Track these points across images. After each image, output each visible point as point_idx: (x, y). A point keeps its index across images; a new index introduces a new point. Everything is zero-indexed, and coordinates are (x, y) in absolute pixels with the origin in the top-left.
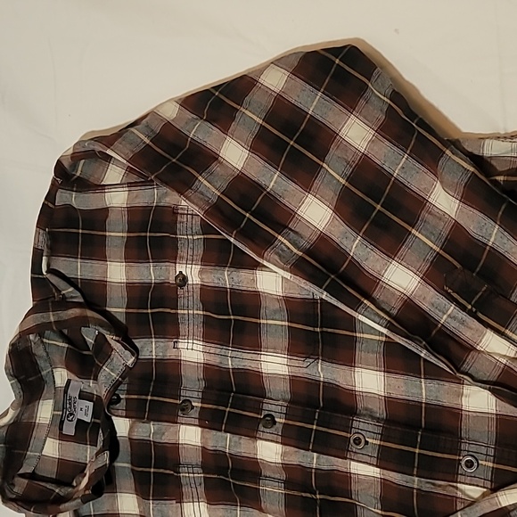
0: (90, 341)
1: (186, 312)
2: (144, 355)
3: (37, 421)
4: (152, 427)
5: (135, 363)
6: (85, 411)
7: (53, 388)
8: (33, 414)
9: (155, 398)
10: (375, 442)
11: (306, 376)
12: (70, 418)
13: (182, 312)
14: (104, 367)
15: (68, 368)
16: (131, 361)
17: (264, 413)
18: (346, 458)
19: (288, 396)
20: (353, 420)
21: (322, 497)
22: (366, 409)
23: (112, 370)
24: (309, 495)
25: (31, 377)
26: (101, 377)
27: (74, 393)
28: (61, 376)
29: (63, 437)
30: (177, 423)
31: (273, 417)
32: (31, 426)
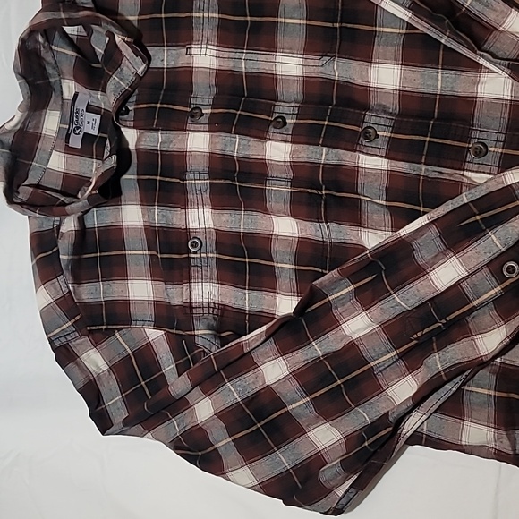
0: (100, 51)
1: (201, 15)
2: (155, 63)
3: (43, 132)
4: (160, 136)
5: (146, 72)
6: (91, 124)
7: (60, 98)
8: (39, 125)
9: (165, 106)
10: (385, 134)
11: (320, 75)
12: (77, 132)
13: (197, 15)
14: (114, 76)
15: (77, 80)
16: (141, 69)
17: (275, 115)
18: (355, 151)
19: (301, 98)
20: (365, 115)
21: (328, 192)
22: (380, 105)
23: (121, 80)
24: (314, 191)
25: (39, 80)
26: (110, 86)
27: (81, 105)
28: (69, 87)
29: (69, 150)
30: (185, 130)
31: (284, 119)
32: (37, 137)
